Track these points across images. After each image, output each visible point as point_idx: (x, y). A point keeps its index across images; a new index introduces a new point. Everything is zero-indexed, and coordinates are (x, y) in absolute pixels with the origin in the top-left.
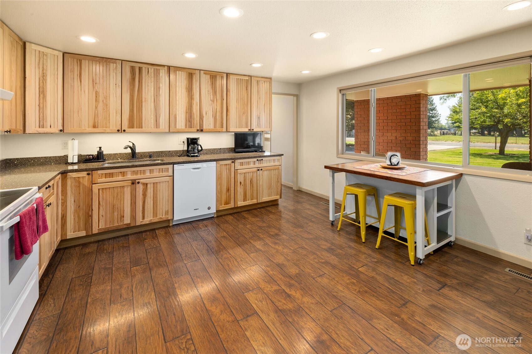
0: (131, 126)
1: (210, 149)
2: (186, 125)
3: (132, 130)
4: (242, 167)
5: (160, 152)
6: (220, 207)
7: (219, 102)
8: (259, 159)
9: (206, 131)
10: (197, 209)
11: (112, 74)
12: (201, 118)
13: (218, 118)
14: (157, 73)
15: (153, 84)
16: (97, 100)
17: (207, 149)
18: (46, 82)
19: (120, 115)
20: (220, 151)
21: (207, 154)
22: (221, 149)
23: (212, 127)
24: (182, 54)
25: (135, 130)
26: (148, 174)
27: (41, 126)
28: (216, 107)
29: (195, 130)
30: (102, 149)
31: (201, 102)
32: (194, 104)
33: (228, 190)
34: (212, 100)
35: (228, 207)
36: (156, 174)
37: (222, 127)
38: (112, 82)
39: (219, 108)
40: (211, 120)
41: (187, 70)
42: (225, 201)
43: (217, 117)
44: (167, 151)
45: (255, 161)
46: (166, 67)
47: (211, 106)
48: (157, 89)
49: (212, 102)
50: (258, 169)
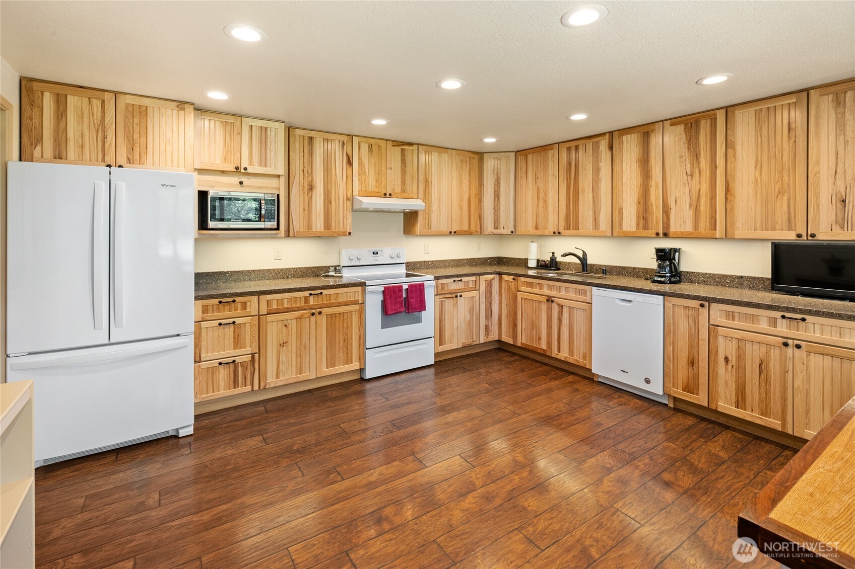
0: (568, 228)
1: (714, 275)
2: (638, 225)
3: (568, 232)
4: (730, 323)
5: (621, 267)
6: (672, 390)
7: (706, 173)
8: (787, 315)
9: (673, 236)
10: (625, 372)
11: (550, 163)
12: (666, 211)
13: (704, 207)
14: (596, 147)
15: (591, 165)
16: (538, 198)
17: (706, 274)
18: (499, 186)
19: (556, 214)
20: (740, 282)
21: (707, 284)
22: (742, 277)
23: (688, 228)
24: (566, 118)
25: (571, 232)
26: (563, 293)
27: (496, 228)
28: (698, 187)
29: (652, 232)
30: (555, 255)
31: (665, 181)
32: (652, 186)
33: (692, 363)
34: (689, 172)
35: (691, 398)
36: (572, 295)
37: (714, 227)
38: (550, 172)
39: (705, 188)
40: (688, 214)
41: (640, 128)
42: (685, 384)
43: (700, 207)
44: (631, 268)
45: (776, 319)
46: (607, 135)
47: (687, 185)
48: (597, 170)
49: (689, 177)
50: (785, 340)
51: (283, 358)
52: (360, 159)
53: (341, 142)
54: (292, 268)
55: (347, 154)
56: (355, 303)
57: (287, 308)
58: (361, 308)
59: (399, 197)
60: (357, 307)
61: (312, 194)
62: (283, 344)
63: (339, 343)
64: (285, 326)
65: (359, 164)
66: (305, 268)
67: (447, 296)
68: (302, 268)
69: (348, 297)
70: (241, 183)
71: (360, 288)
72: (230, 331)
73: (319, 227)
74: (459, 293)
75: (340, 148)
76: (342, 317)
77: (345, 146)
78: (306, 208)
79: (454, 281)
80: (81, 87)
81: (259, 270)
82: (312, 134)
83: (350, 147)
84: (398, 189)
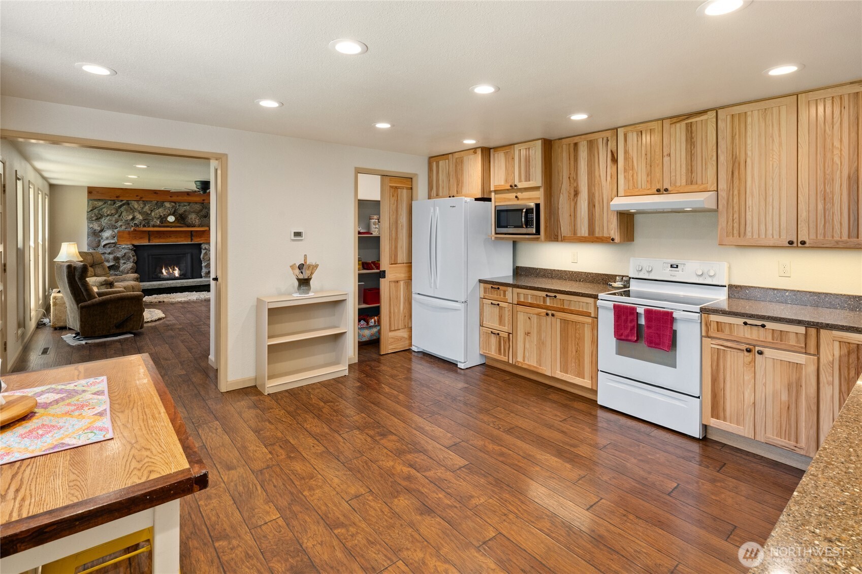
51: (527, 346)
52: (626, 152)
53: (605, 139)
54: (584, 272)
55: (611, 151)
56: (588, 315)
57: (530, 303)
58: (593, 322)
59: (681, 191)
60: (589, 320)
61: (577, 200)
62: (528, 334)
63: (572, 352)
64: (529, 318)
65: (626, 159)
66: (596, 274)
67: (729, 344)
68: (593, 273)
69: (581, 306)
70: (516, 197)
71: (593, 299)
72: (496, 309)
73: (583, 232)
74: (759, 346)
75: (604, 146)
76: (574, 326)
77: (609, 143)
78: (572, 214)
79: (745, 323)
80: (443, 155)
81: (558, 270)
82: (576, 140)
83: (615, 141)
84: (682, 180)
